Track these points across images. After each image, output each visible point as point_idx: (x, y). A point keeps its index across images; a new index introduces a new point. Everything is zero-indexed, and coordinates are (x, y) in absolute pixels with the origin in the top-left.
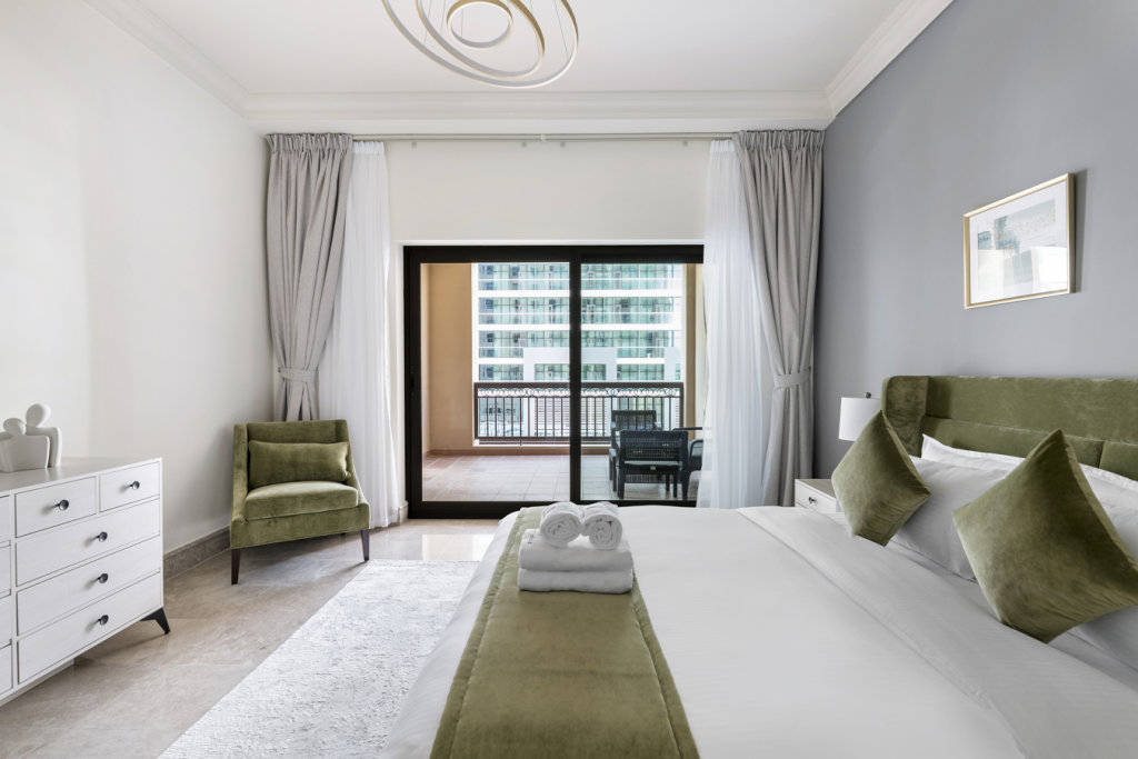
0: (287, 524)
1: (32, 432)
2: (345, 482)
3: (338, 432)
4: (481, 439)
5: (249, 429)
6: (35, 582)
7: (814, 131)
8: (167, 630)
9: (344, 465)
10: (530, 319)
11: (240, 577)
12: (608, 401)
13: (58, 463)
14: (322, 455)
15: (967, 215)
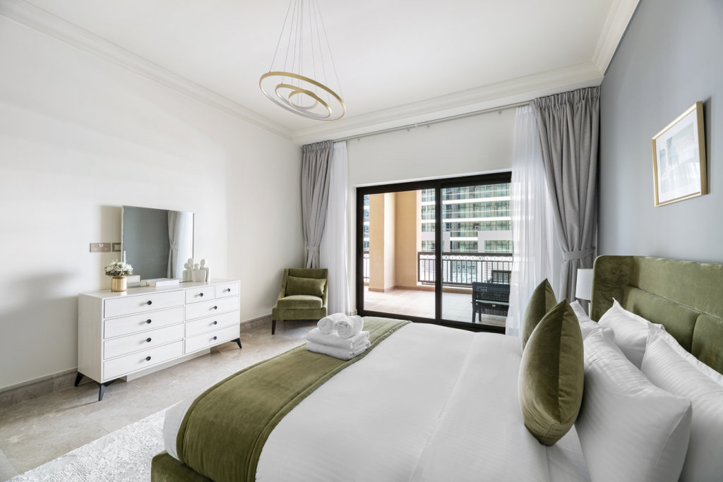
0: (292, 312)
1: (202, 269)
2: (322, 297)
3: (323, 274)
4: (422, 281)
5: (289, 270)
6: (191, 320)
7: (591, 88)
8: (241, 347)
9: (322, 289)
10: (471, 215)
11: (276, 332)
12: (490, 264)
13: (209, 280)
14: (314, 284)
15: (653, 138)
